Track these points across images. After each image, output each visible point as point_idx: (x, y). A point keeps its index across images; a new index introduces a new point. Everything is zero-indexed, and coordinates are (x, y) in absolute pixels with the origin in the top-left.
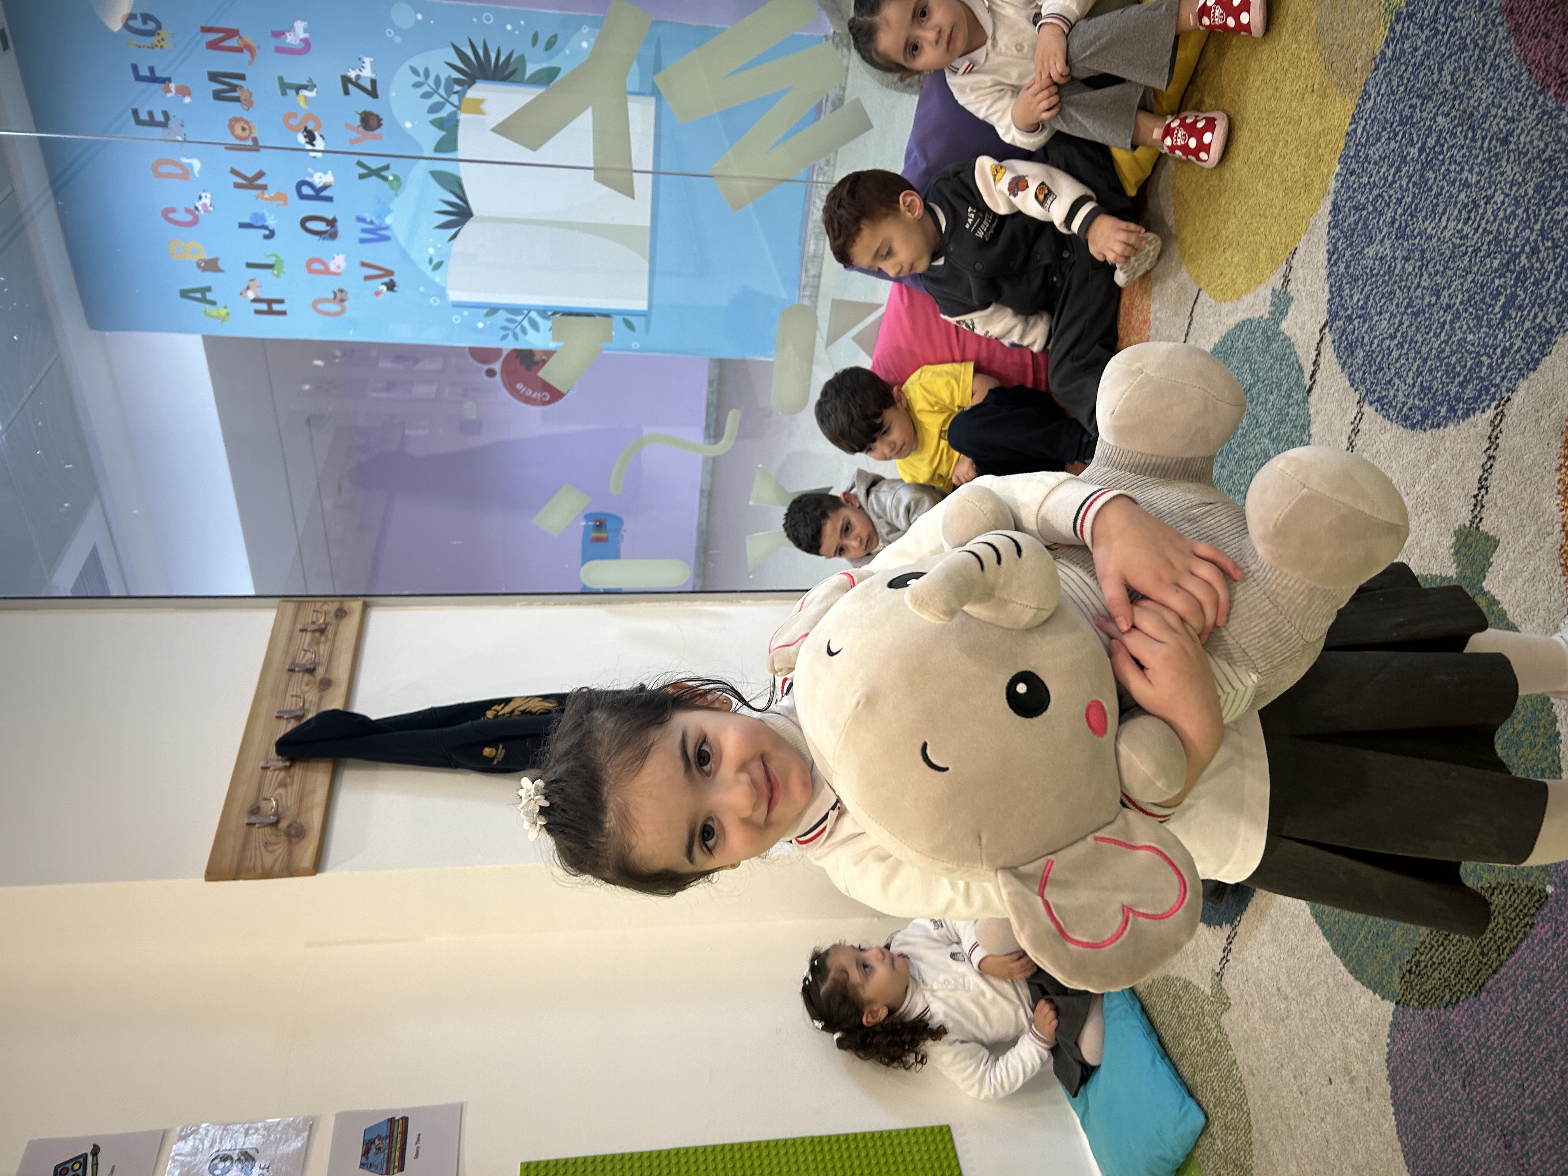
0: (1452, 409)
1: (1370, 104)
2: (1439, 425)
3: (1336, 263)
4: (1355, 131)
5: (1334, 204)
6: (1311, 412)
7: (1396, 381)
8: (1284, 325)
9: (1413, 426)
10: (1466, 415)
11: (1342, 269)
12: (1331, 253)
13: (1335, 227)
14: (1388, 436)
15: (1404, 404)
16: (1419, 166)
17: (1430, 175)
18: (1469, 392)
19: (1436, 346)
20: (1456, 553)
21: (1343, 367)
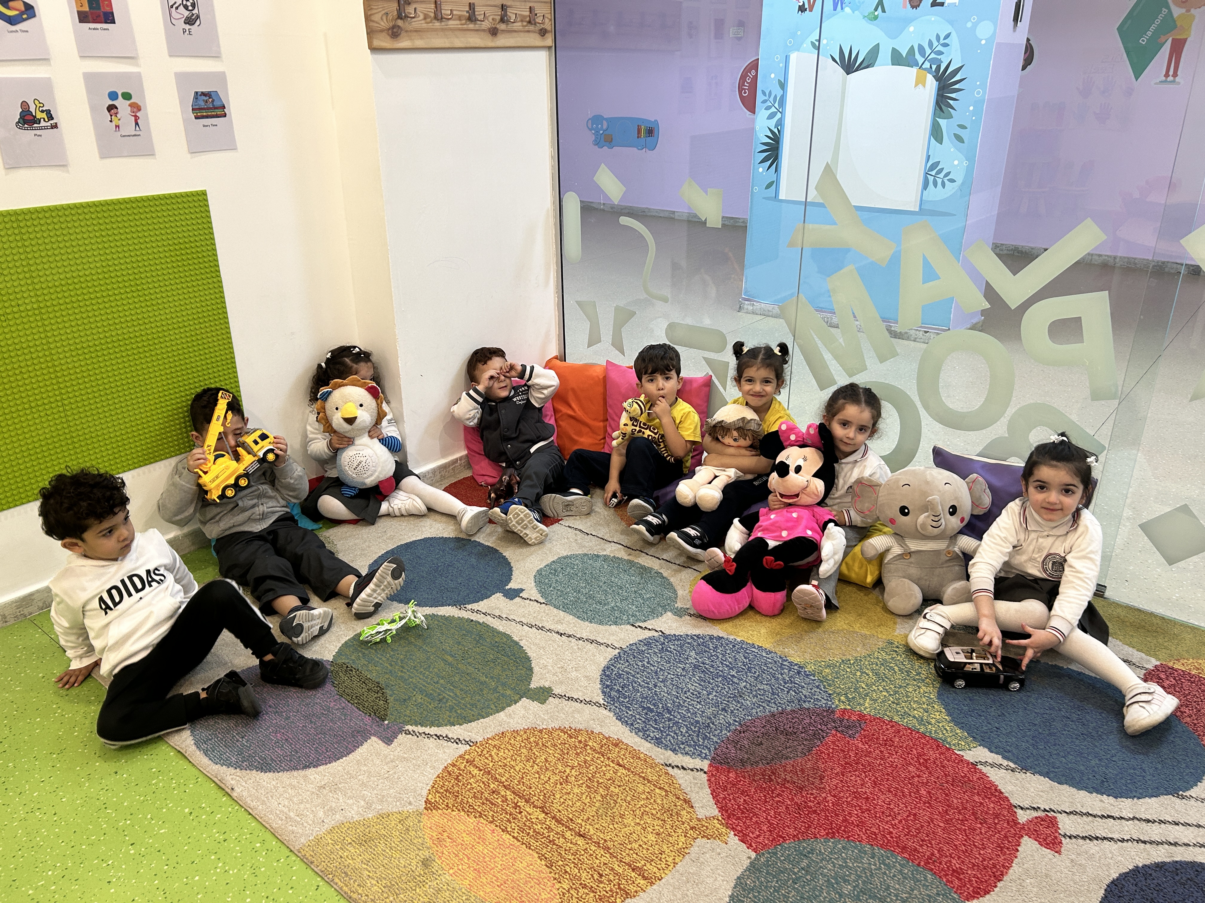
0: (608, 686)
1: (764, 654)
2: (601, 681)
3: (692, 638)
4: (754, 647)
5: (722, 638)
6: (622, 626)
7: (627, 664)
8: (669, 614)
9: (604, 671)
10: (603, 692)
11: (689, 641)
12: (698, 636)
13: (711, 638)
14: (602, 660)
15: (615, 667)
16: (725, 674)
17: (720, 679)
18: (613, 693)
19: (639, 680)
20: (541, 688)
21: (640, 641)
